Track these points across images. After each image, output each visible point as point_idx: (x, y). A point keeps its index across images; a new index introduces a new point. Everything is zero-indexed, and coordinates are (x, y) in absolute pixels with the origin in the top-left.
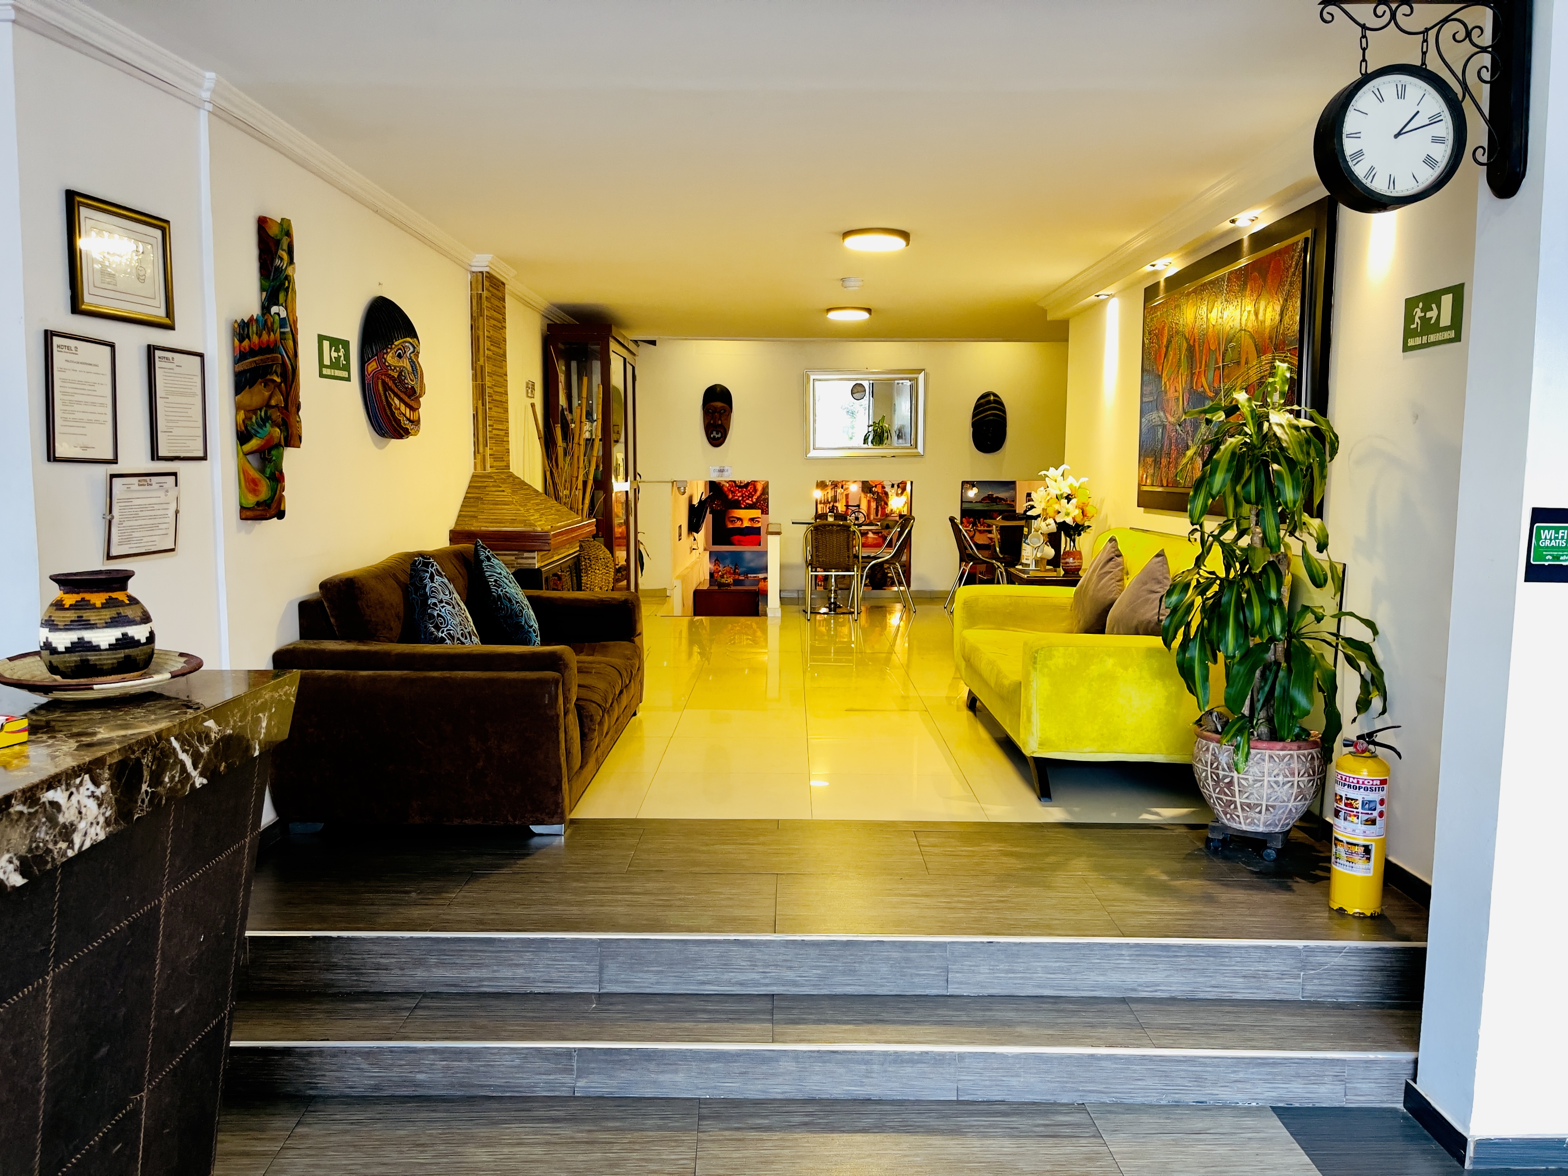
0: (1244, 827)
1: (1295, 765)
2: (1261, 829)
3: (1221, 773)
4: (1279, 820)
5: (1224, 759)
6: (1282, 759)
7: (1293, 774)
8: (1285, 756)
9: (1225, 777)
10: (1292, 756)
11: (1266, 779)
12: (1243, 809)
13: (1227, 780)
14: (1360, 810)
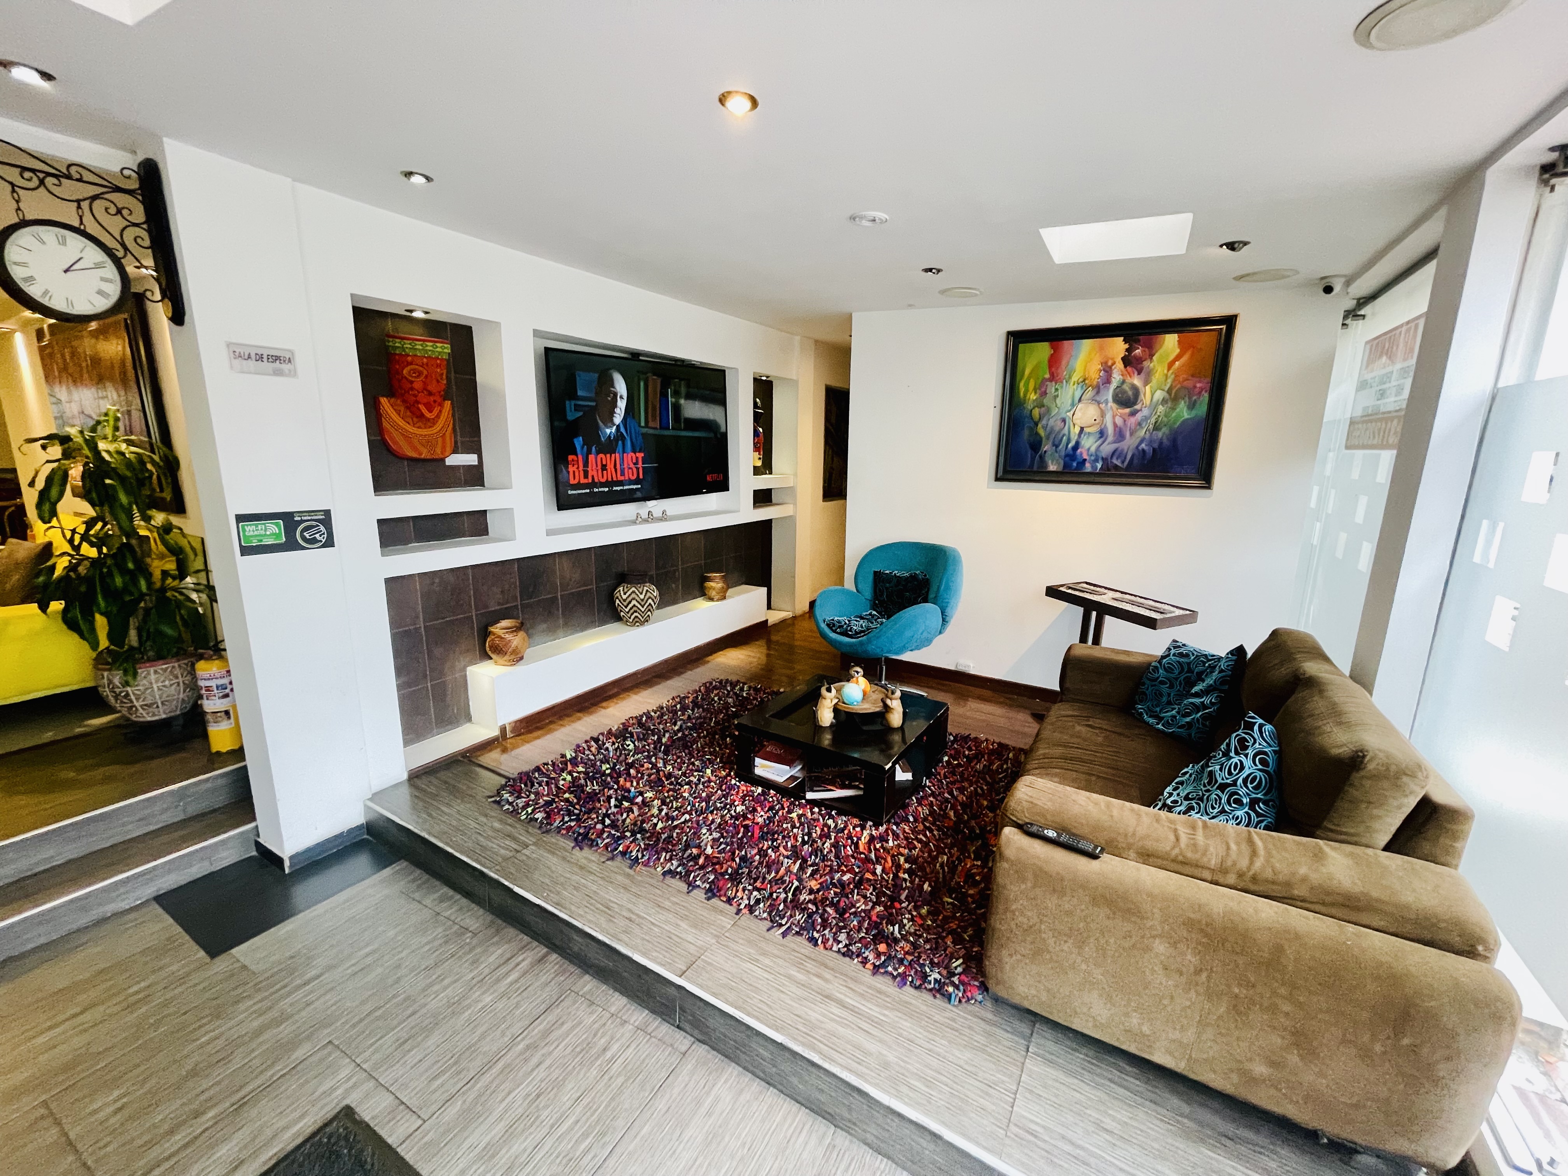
0: (149, 719)
1: (177, 671)
2: (164, 716)
3: (118, 690)
4: (177, 707)
5: (117, 681)
6: (165, 670)
7: (177, 677)
8: (167, 668)
9: (121, 692)
10: (173, 667)
11: (155, 686)
12: (143, 709)
13: (123, 694)
14: (216, 691)
